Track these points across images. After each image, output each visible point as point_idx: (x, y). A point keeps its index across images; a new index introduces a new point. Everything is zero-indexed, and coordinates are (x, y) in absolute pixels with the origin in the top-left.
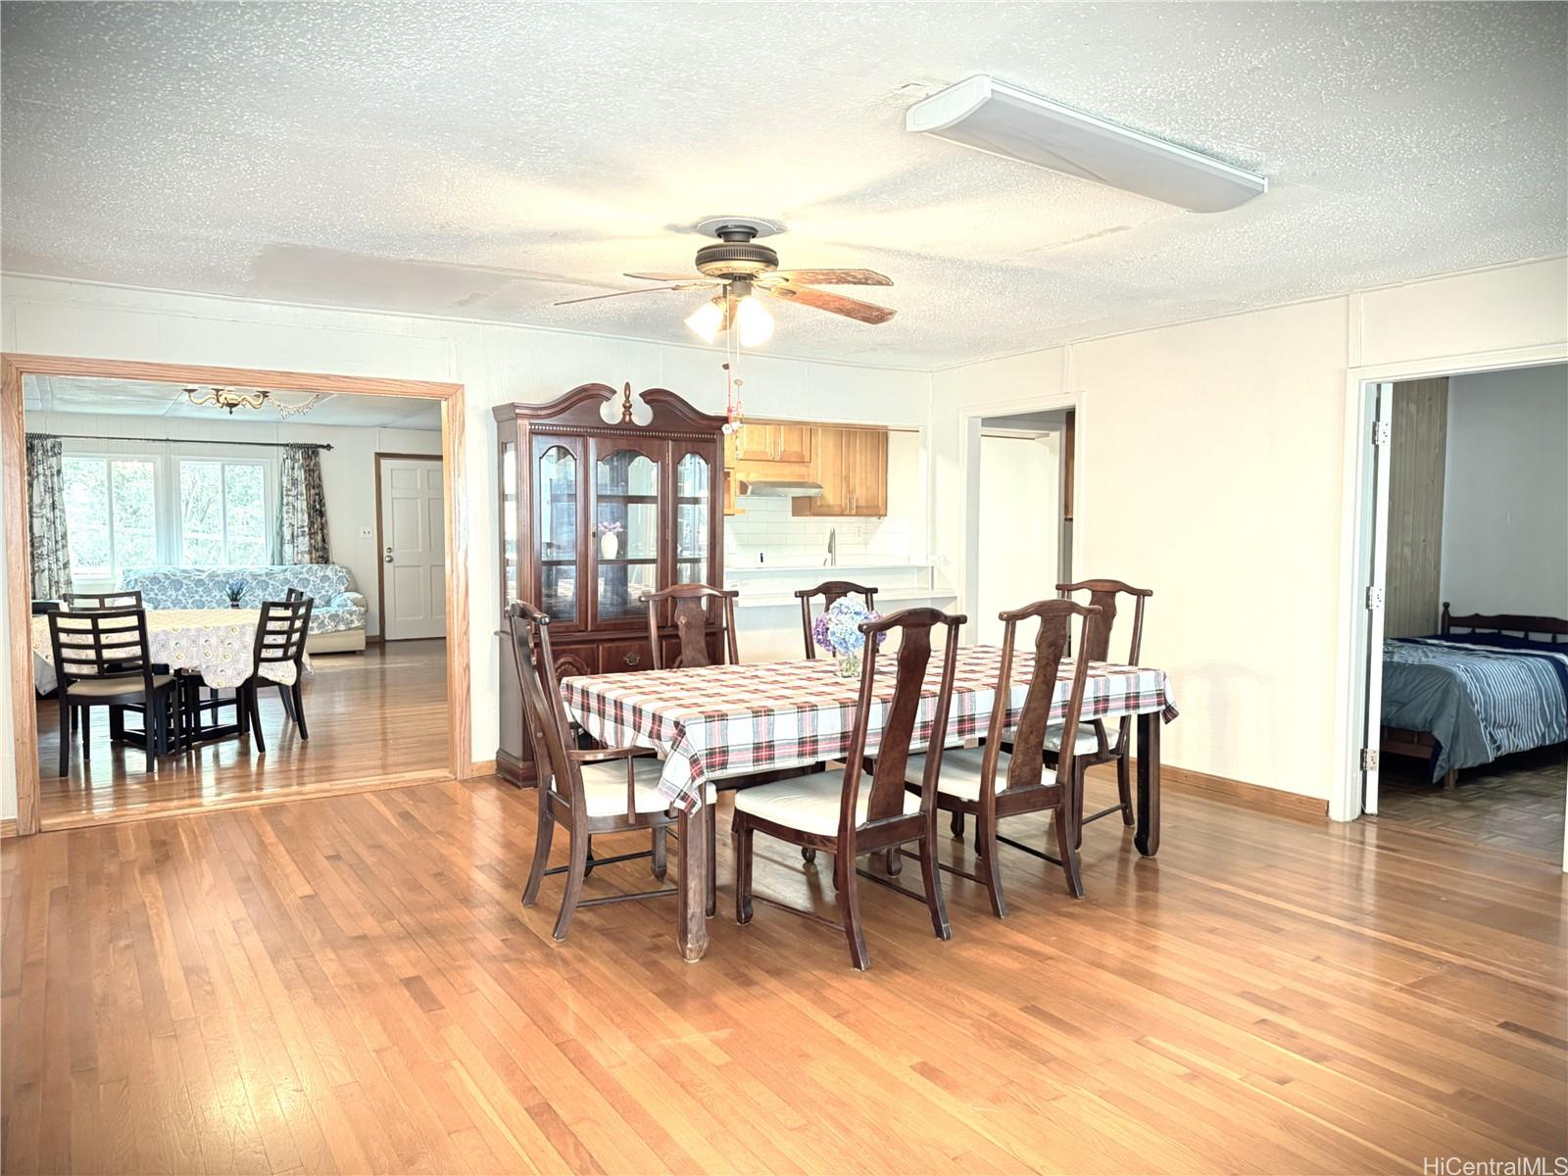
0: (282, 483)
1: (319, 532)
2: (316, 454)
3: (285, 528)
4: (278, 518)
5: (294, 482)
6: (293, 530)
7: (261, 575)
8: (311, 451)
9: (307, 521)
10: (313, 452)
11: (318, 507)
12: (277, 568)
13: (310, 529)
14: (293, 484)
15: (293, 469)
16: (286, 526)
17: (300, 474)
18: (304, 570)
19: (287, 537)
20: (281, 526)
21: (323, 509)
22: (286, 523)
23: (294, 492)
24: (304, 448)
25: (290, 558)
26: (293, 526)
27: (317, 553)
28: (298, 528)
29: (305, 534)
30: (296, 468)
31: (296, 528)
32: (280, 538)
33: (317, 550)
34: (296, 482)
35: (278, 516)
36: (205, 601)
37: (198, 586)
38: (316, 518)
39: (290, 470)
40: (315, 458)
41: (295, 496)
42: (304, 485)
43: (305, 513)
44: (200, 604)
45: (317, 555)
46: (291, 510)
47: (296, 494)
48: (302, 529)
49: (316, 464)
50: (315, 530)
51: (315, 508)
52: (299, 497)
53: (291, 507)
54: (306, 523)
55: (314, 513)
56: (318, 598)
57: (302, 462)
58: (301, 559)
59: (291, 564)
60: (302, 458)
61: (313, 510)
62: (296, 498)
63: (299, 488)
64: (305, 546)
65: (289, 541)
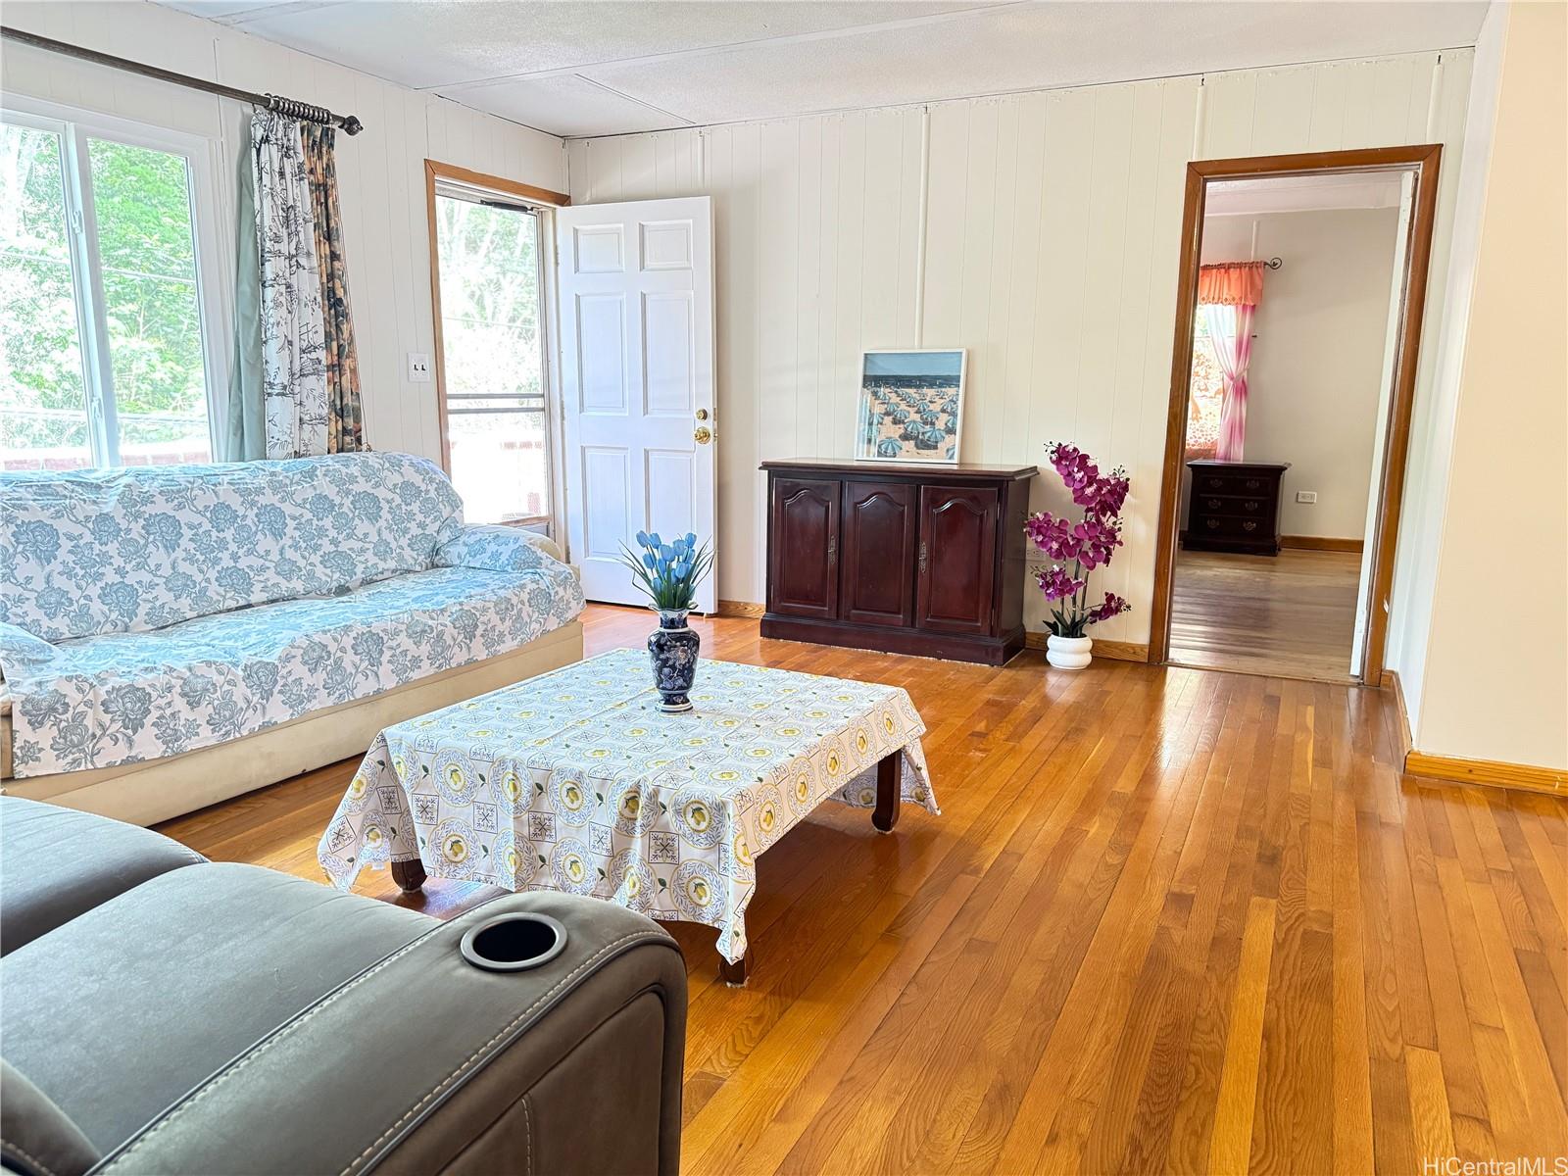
1: (348, 363)
2: (330, 139)
3: (269, 351)
5: (288, 217)
6: (291, 356)
8: (319, 127)
9: (320, 331)
10: (325, 133)
11: (341, 292)
13: (326, 356)
14: (286, 222)
15: (282, 175)
16: (272, 345)
17: (300, 195)
19: (281, 376)
20: (261, 342)
21: (346, 300)
22: (275, 334)
23: (286, 247)
24: (307, 118)
25: (286, 437)
26: (290, 343)
27: (340, 422)
28: (303, 351)
29: (320, 367)
30: (288, 176)
31: (296, 350)
32: (258, 379)
33: (339, 412)
34: (292, 216)
35: (249, 313)
36: (136, 586)
37: (104, 539)
38: (337, 325)
39: (277, 178)
40: (328, 153)
41: (293, 256)
42: (311, 226)
43: (316, 307)
44: (123, 597)
45: (340, 428)
46: (282, 299)
47: (293, 252)
48: (314, 355)
49: (329, 169)
50: (336, 358)
51: (332, 295)
52: (303, 261)
53: (283, 289)
54: (320, 339)
55: (330, 309)
56: (405, 546)
57: (302, 157)
58: (310, 440)
59: (288, 456)
60: (303, 147)
61: (329, 300)
62: (293, 262)
63: (302, 235)
64: (318, 402)
65: (285, 387)
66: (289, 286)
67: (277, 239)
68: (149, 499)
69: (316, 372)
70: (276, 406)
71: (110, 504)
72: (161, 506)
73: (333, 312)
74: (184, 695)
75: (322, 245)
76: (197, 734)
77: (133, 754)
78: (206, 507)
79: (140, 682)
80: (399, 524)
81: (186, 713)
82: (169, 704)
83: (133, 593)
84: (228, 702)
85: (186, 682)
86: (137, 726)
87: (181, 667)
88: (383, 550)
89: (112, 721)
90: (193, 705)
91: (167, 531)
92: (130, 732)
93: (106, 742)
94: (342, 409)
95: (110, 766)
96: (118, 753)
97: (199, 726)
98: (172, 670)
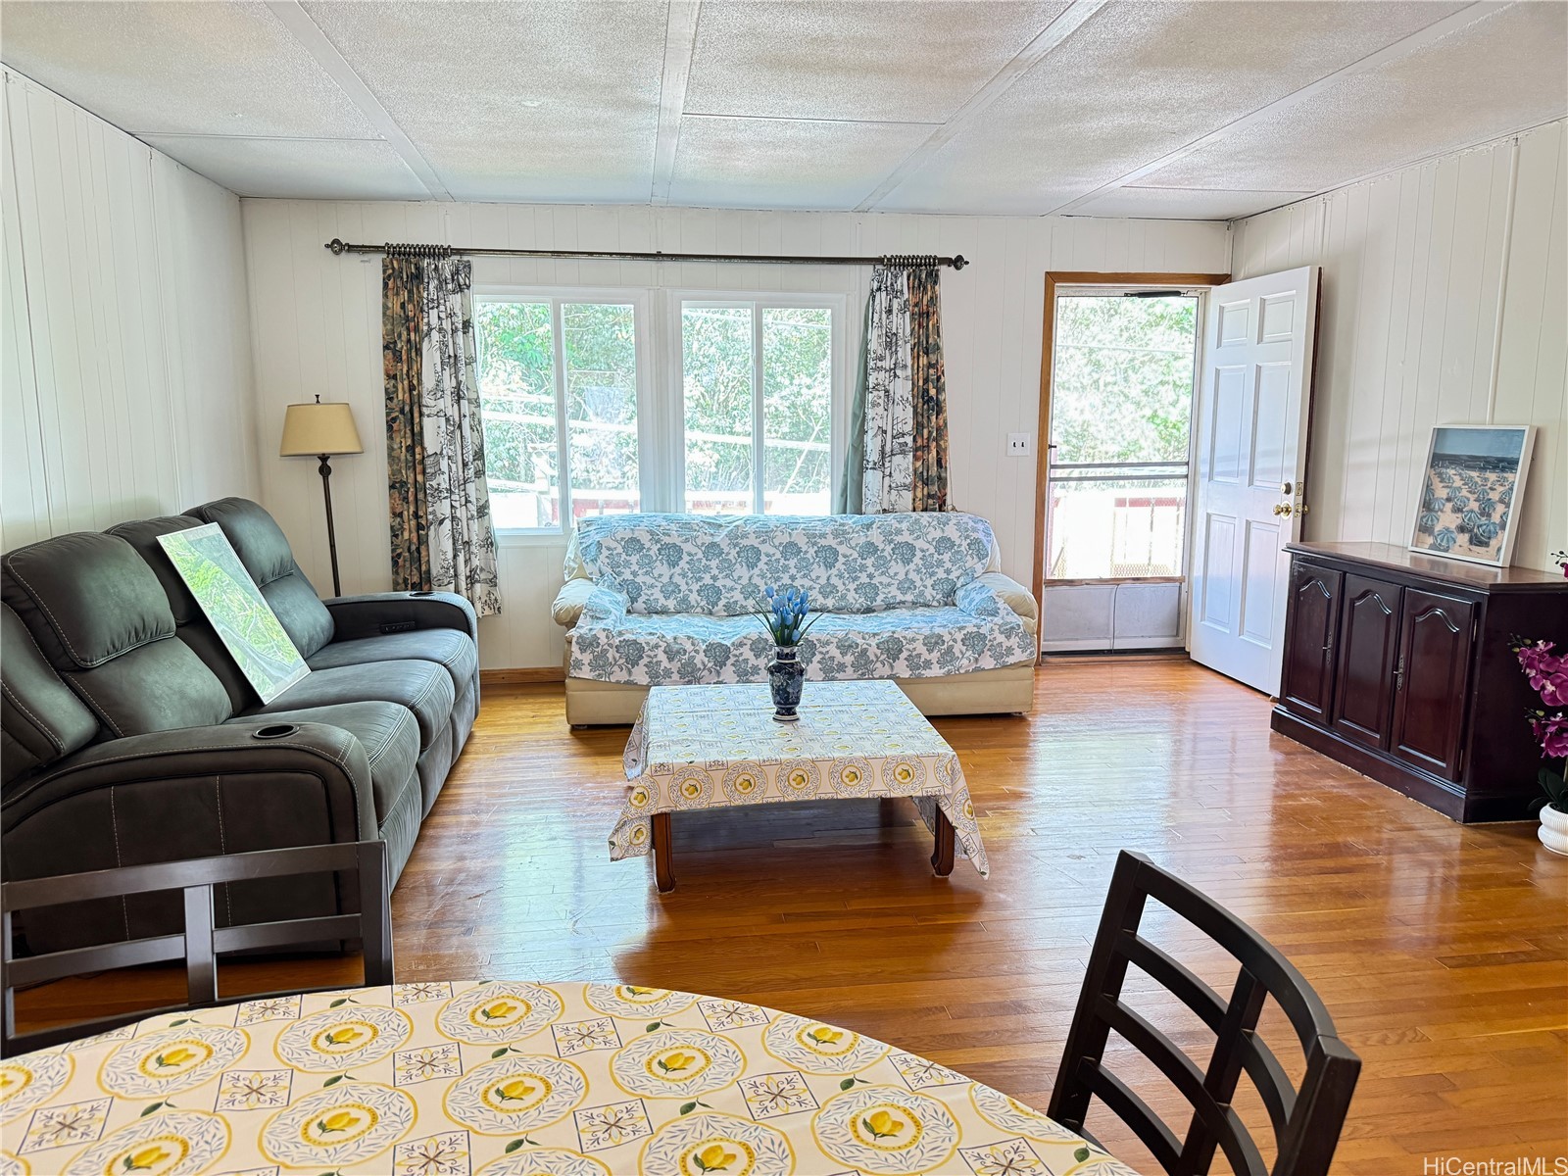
0: (865, 342)
1: (933, 445)
2: (934, 278)
3: (868, 438)
4: (854, 414)
5: (891, 341)
6: (884, 441)
7: (823, 536)
8: (924, 271)
9: (911, 422)
10: (929, 274)
11: (933, 392)
12: (852, 520)
13: (915, 440)
14: (889, 345)
15: (889, 312)
16: (870, 433)
17: (903, 324)
18: (904, 526)
19: (873, 455)
20: (863, 432)
21: (941, 398)
22: (871, 426)
23: (887, 364)
24: (912, 265)
25: (875, 499)
26: (885, 432)
27: (926, 489)
28: (893, 437)
29: (907, 449)
30: (895, 311)
31: (889, 437)
32: (859, 457)
33: (926, 481)
34: (894, 340)
35: (857, 412)
36: (721, 588)
37: (710, 558)
38: (928, 417)
39: (884, 316)
40: (933, 288)
41: (891, 370)
42: (909, 346)
43: (907, 405)
44: (712, 594)
45: (925, 493)
46: (881, 401)
47: (892, 366)
48: (901, 440)
49: (933, 301)
50: (925, 441)
51: (926, 394)
52: (899, 372)
53: (882, 394)
54: (909, 427)
55: (924, 405)
56: (929, 586)
57: (906, 296)
58: (896, 501)
59: (878, 512)
60: (909, 288)
61: (923, 399)
62: (892, 374)
63: (899, 354)
64: (903, 474)
65: (875, 464)
66: (887, 391)
67: (881, 358)
68: (745, 536)
69: (903, 452)
70: (871, 478)
71: (720, 538)
72: (752, 541)
73: (925, 407)
74: (665, 652)
75: (921, 359)
76: (671, 677)
77: (631, 679)
78: (781, 544)
79: (641, 640)
80: (929, 568)
81: (665, 663)
82: (656, 656)
83: (718, 592)
84: (691, 661)
85: (668, 645)
86: (635, 664)
87: (669, 637)
88: (907, 585)
89: (620, 657)
90: (670, 660)
91: (752, 557)
92: (630, 666)
93: (616, 668)
94: (927, 479)
95: (618, 682)
96: (623, 676)
97: (672, 673)
98: (663, 636)
